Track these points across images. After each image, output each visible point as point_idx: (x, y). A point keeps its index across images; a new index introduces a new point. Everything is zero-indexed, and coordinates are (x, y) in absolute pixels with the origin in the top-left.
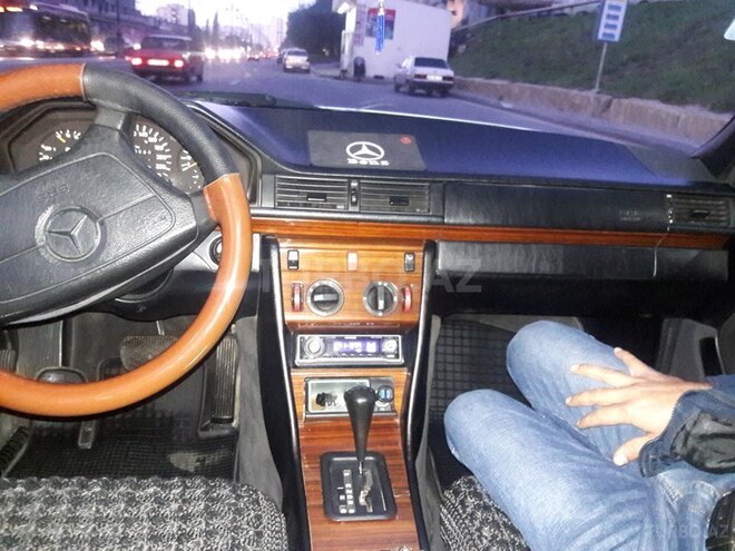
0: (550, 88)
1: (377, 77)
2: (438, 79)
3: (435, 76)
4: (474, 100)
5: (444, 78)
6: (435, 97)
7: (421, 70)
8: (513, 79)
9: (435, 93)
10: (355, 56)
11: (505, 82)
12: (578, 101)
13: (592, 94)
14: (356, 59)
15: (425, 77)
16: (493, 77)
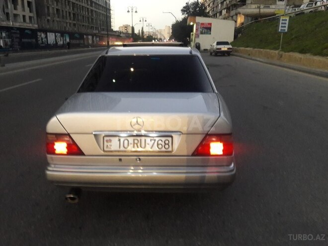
0: (265, 50)
1: (204, 50)
2: (226, 49)
3: (224, 48)
4: (241, 56)
5: (228, 49)
6: (226, 56)
7: (219, 47)
8: (254, 47)
9: (226, 54)
10: (196, 42)
11: (251, 49)
12: (273, 54)
13: (277, 52)
14: (197, 43)
15: (220, 49)
16: (247, 47)
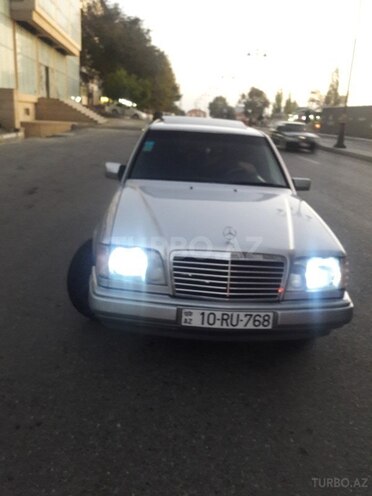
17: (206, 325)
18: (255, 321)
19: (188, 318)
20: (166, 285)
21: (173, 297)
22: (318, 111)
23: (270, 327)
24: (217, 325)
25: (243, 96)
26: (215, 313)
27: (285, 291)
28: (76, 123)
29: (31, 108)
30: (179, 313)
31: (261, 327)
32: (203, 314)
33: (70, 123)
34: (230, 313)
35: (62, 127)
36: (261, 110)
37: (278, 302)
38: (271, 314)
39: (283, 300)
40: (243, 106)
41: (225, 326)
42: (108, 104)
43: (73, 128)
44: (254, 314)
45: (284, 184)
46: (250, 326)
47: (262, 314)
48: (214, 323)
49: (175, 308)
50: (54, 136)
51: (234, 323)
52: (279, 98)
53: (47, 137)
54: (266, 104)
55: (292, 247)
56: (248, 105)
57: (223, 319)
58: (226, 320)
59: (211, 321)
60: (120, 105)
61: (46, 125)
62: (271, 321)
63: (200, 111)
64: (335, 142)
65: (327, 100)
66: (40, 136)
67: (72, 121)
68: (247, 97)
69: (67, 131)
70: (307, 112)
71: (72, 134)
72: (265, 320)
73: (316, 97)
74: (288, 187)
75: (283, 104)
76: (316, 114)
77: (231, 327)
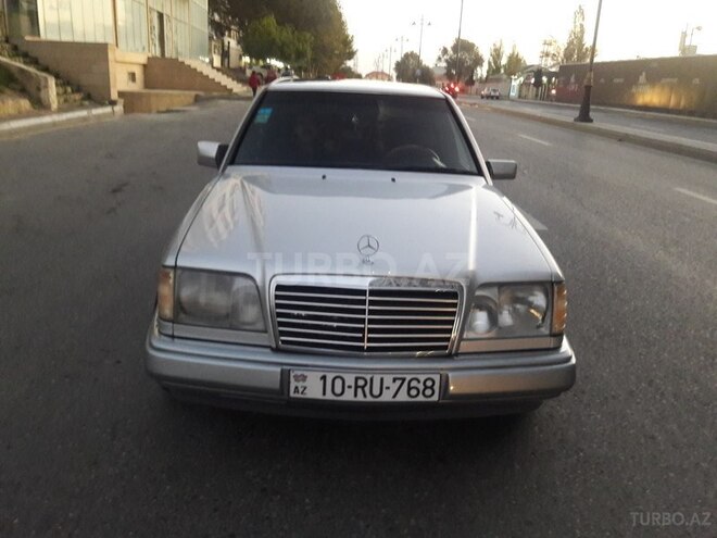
17: (329, 396)
18: (409, 389)
19: (300, 384)
20: (266, 331)
21: (277, 350)
22: (553, 70)
23: (435, 398)
24: (349, 396)
25: (445, 51)
26: (345, 376)
27: (461, 339)
28: (201, 93)
29: (138, 72)
30: (285, 377)
31: (421, 398)
32: (324, 378)
33: (193, 93)
34: (368, 377)
35: (179, 98)
36: (472, 71)
37: (450, 356)
38: (437, 378)
39: (457, 354)
40: (444, 64)
41: (360, 398)
42: (251, 66)
43: (197, 100)
44: (408, 377)
45: (474, 169)
46: (403, 397)
47: (422, 378)
48: (343, 393)
49: (278, 369)
50: (168, 111)
51: (376, 391)
52: (497, 54)
53: (159, 112)
54: (478, 61)
55: (471, 267)
56: (451, 64)
57: (357, 387)
58: (363, 387)
59: (338, 390)
60: (268, 67)
61: (157, 95)
62: (436, 387)
63: (383, 73)
64: (577, 114)
65: (568, 54)
66: (150, 111)
67: (195, 90)
68: (450, 52)
69: (189, 105)
70: (539, 73)
71: (195, 109)
72: (426, 388)
73: (551, 50)
74: (480, 173)
75: (504, 61)
76: (550, 75)
77: (369, 398)
